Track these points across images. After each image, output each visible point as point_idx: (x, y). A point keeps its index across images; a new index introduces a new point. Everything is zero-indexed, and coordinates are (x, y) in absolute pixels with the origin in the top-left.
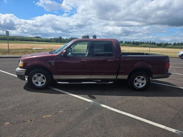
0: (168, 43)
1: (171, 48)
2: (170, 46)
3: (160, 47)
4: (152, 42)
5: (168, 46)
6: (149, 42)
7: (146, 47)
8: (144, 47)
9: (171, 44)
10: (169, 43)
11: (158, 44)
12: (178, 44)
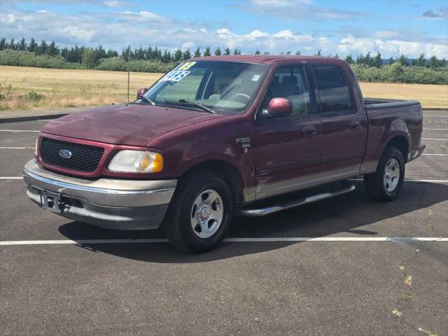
0: (104, 51)
1: (118, 69)
2: (113, 61)
3: (75, 64)
4: (39, 44)
5: (105, 62)
6: (28, 43)
7: (18, 65)
8: (9, 64)
9: (116, 54)
10: (107, 52)
11: (65, 51)
12: (140, 55)
